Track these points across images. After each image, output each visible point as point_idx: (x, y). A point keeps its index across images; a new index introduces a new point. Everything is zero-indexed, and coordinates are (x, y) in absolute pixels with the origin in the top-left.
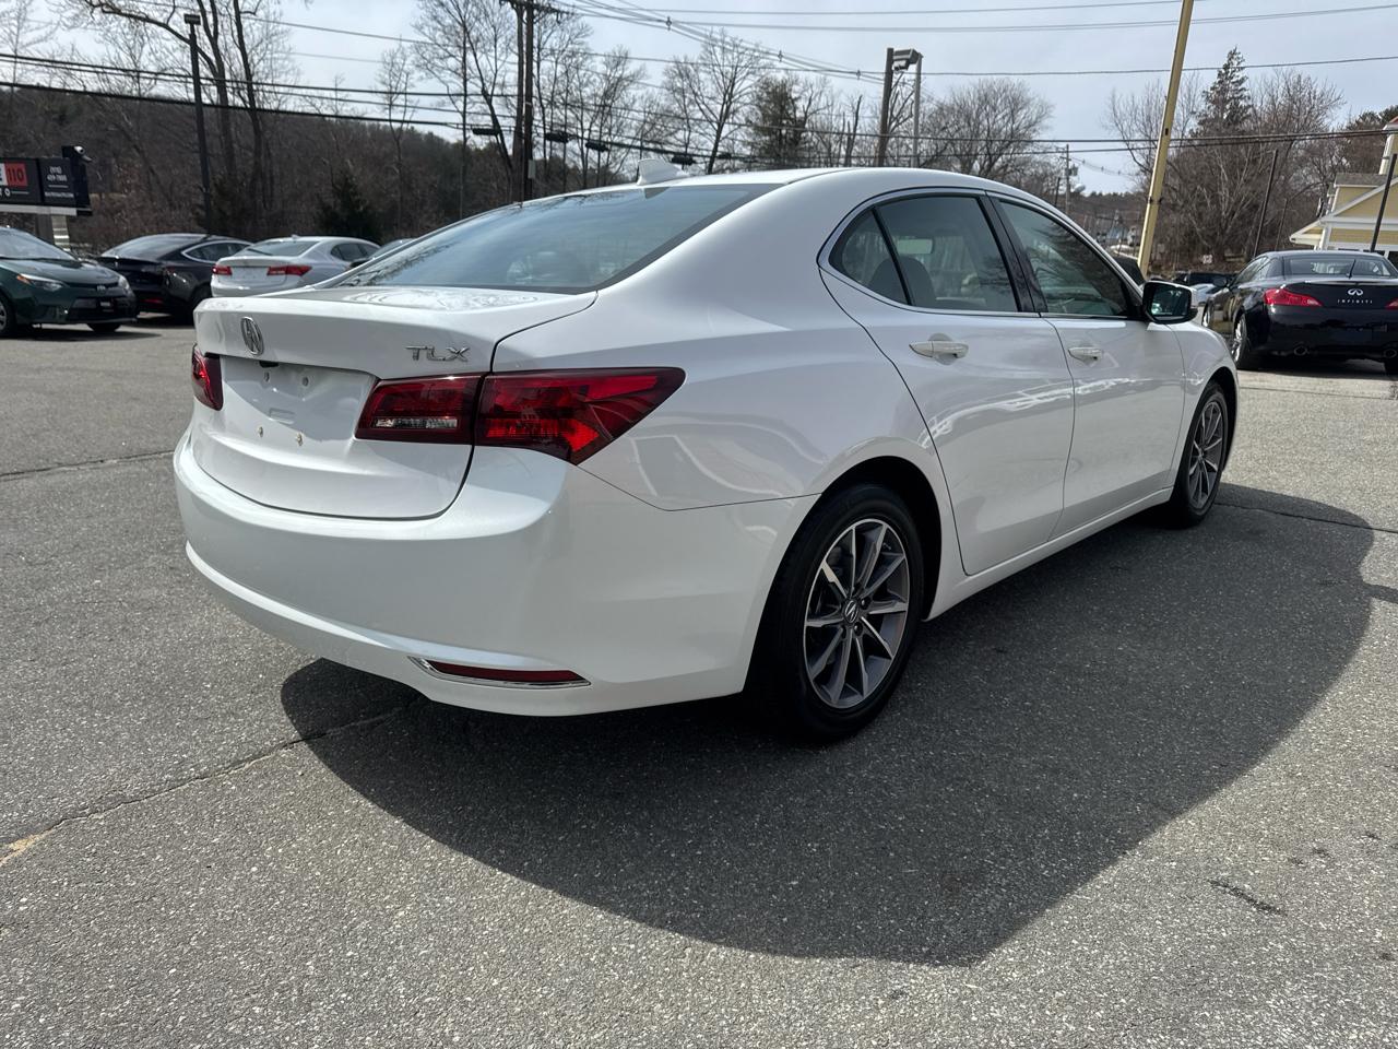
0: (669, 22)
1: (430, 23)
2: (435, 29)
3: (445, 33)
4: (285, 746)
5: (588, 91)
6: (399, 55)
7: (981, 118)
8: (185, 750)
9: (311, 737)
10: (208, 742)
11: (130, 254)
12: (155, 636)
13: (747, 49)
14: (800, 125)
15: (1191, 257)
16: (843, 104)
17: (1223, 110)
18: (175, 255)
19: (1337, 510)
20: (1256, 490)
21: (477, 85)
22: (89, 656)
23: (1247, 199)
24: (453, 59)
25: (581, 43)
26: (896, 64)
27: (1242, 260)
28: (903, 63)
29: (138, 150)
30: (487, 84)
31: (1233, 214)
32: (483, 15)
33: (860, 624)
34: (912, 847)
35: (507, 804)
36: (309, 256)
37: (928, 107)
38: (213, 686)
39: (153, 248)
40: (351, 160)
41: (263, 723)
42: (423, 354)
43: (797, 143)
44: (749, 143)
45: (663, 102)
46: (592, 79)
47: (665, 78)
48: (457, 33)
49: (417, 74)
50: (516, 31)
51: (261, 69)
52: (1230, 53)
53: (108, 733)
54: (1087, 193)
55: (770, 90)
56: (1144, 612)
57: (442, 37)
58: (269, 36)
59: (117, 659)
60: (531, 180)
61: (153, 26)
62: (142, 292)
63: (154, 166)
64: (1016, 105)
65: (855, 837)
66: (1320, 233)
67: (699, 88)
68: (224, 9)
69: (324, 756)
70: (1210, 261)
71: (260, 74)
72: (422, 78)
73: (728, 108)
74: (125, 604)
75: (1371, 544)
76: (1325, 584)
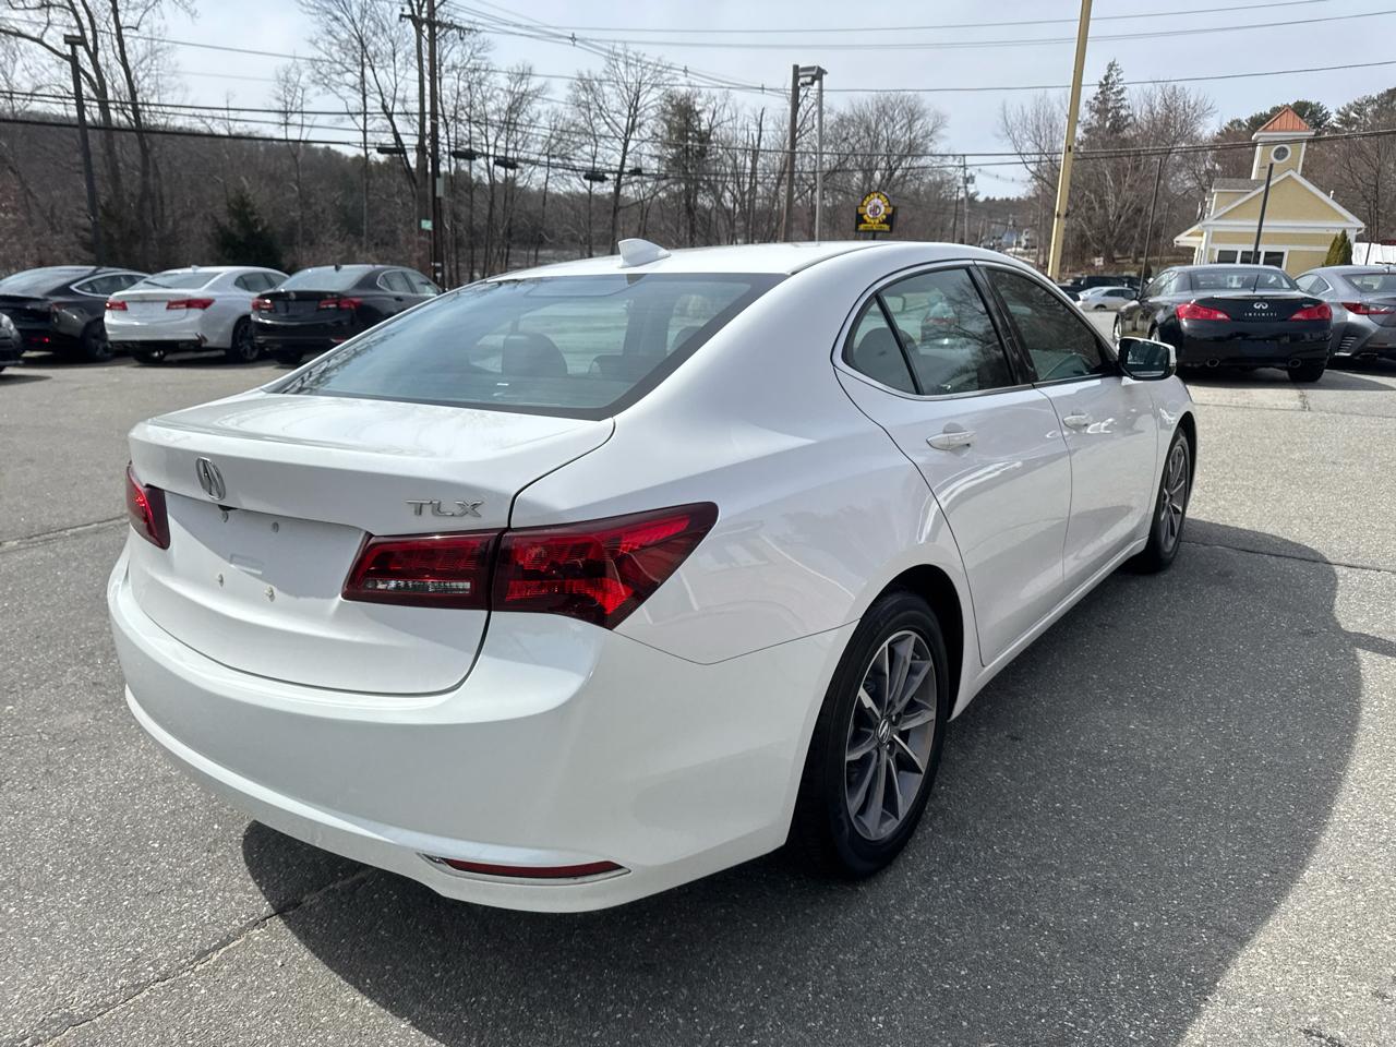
0: (573, 38)
1: (326, 38)
2: (331, 43)
3: (341, 48)
4: (256, 924)
5: (491, 106)
6: (293, 70)
7: (880, 128)
8: (138, 941)
9: (284, 909)
10: (164, 926)
11: (12, 291)
12: (86, 779)
13: (650, 63)
14: (704, 138)
15: (1083, 259)
16: (747, 115)
17: (1106, 119)
18: (64, 290)
19: (1293, 544)
20: (1211, 524)
21: (376, 100)
22: (9, 814)
23: (1132, 204)
24: (349, 74)
25: (484, 58)
26: (802, 80)
27: (1130, 261)
28: (809, 79)
29: (13, 170)
30: (388, 100)
31: (1119, 217)
32: (380, 30)
33: (892, 743)
34: (983, 1011)
35: (526, 989)
36: (211, 288)
37: (829, 118)
38: (161, 846)
39: (39, 282)
40: (247, 178)
41: (227, 895)
42: (427, 510)
43: (704, 156)
44: (656, 156)
45: (568, 116)
46: (495, 93)
47: (570, 92)
48: (354, 47)
49: (314, 89)
50: (415, 45)
51: (146, 86)
52: (1110, 65)
53: (42, 923)
54: (981, 198)
55: (674, 102)
56: (1143, 678)
57: (338, 51)
58: (153, 53)
59: (43, 815)
60: (440, 199)
61: (26, 41)
62: (28, 331)
63: (32, 189)
64: (913, 115)
65: (920, 1003)
66: (1202, 235)
67: (604, 102)
68: (104, 23)
69: (305, 936)
70: (1101, 263)
71: (145, 91)
72: (318, 94)
73: (634, 121)
74: (45, 737)
75: (1336, 583)
76: (1308, 633)
